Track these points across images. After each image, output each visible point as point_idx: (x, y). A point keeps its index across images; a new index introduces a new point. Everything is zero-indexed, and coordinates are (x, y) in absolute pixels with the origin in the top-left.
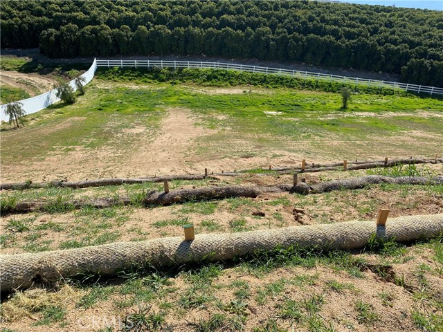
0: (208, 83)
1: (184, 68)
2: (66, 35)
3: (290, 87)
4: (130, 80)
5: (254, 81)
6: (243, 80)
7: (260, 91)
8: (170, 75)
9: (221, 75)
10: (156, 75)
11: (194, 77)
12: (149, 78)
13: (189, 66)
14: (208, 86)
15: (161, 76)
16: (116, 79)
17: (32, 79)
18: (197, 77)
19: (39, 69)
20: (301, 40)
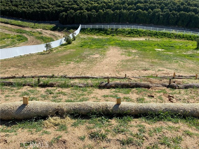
0: (129, 35)
1: (118, 29)
2: (69, 15)
3: (169, 37)
4: (94, 34)
5: (151, 35)
6: (146, 34)
7: (154, 39)
8: (112, 32)
9: (135, 31)
10: (105, 32)
11: (122, 32)
12: (102, 33)
13: (120, 28)
14: (128, 36)
15: (108, 32)
16: (89, 33)
17: (55, 33)
18: (124, 32)
19: (58, 29)
20: (176, 14)
